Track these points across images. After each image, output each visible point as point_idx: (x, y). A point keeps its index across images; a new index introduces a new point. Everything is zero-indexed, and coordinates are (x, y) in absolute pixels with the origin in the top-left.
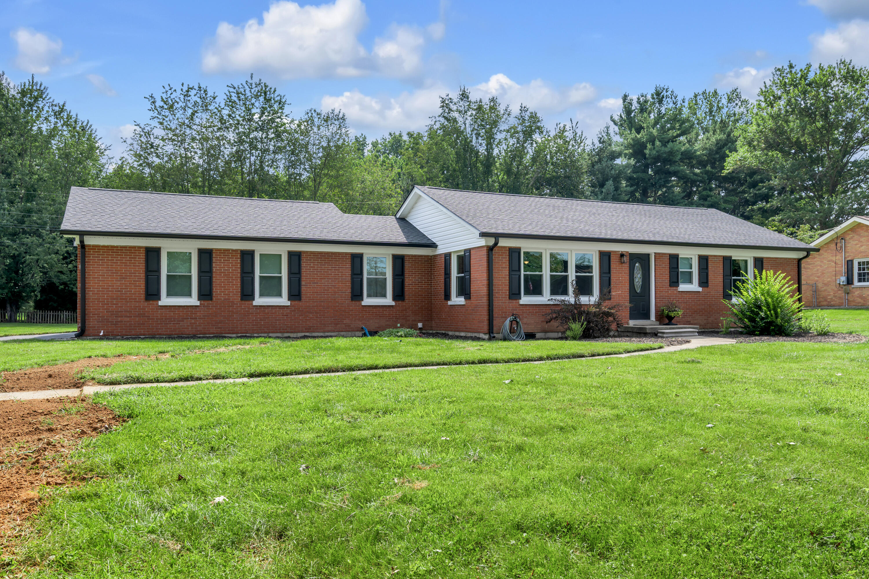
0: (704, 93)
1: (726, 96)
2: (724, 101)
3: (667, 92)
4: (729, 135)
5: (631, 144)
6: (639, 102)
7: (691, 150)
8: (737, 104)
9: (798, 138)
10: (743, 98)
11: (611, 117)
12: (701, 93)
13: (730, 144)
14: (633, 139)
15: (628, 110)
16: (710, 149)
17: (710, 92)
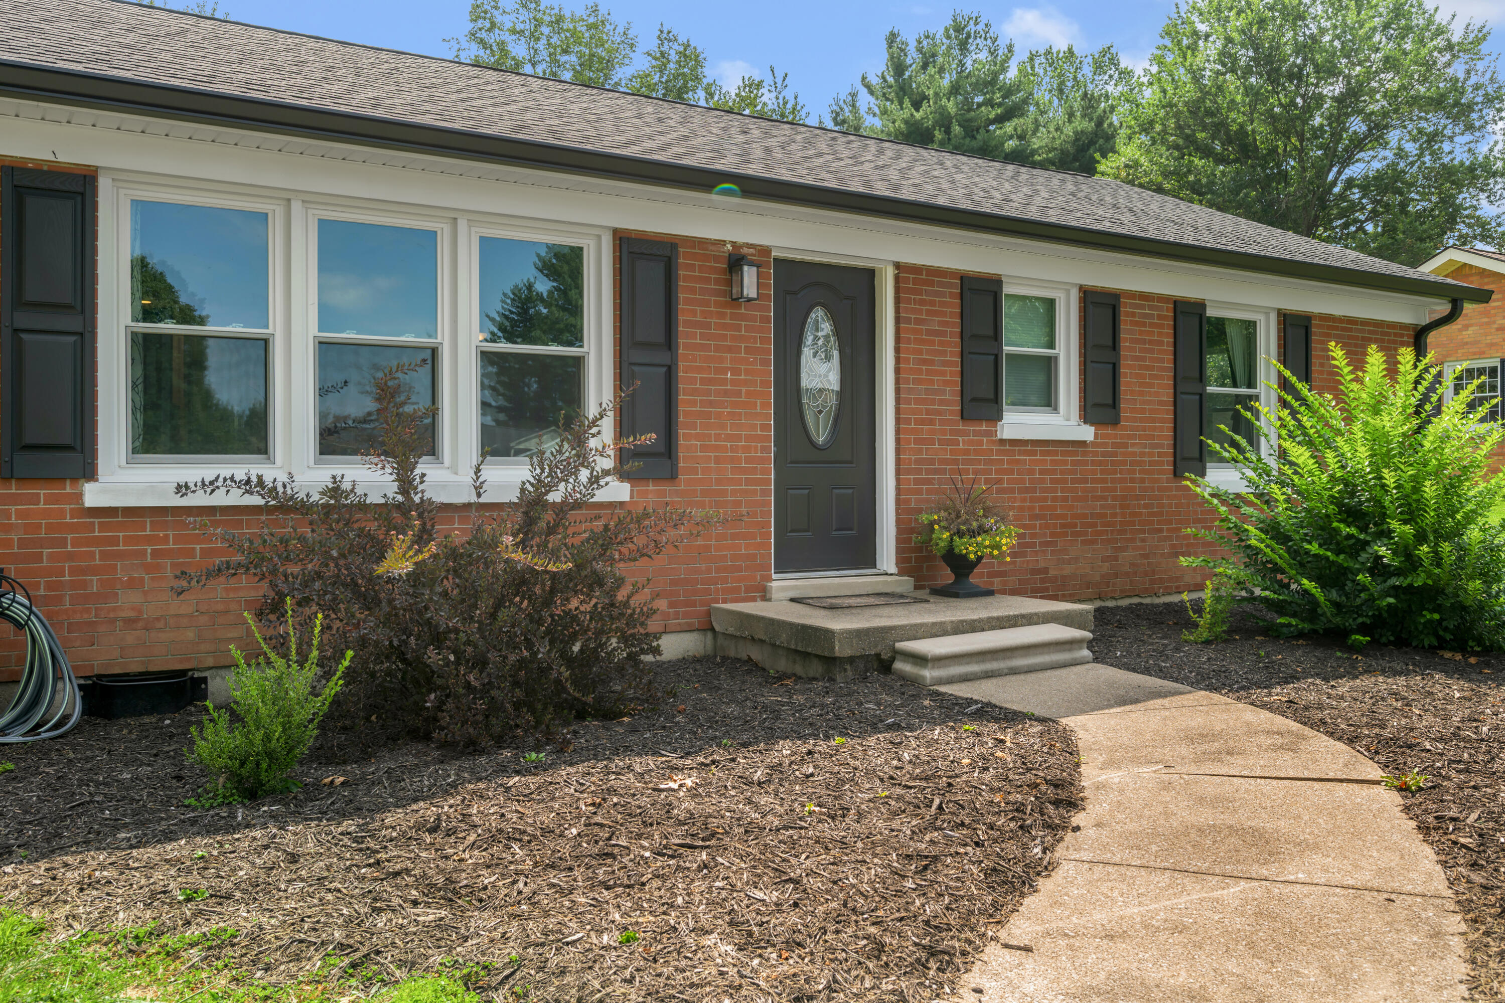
0: (1048, 52)
1: (1090, 59)
2: (1087, 71)
3: (976, 24)
4: (1099, 124)
5: (902, 133)
6: (920, 50)
7: (1024, 151)
8: (1111, 77)
9: (1242, 126)
10: (1122, 65)
11: (864, 78)
12: (1042, 51)
13: (1101, 141)
14: (906, 122)
15: (899, 68)
16: (1062, 150)
17: (1058, 52)
